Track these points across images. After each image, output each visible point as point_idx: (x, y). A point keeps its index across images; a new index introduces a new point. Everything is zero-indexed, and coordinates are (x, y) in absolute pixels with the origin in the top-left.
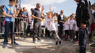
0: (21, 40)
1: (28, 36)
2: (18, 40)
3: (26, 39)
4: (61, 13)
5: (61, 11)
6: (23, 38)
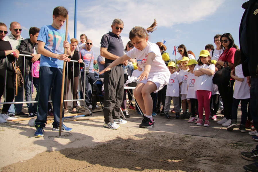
0: (78, 120)
1: (95, 111)
2: (70, 120)
3: (91, 118)
6: (84, 115)
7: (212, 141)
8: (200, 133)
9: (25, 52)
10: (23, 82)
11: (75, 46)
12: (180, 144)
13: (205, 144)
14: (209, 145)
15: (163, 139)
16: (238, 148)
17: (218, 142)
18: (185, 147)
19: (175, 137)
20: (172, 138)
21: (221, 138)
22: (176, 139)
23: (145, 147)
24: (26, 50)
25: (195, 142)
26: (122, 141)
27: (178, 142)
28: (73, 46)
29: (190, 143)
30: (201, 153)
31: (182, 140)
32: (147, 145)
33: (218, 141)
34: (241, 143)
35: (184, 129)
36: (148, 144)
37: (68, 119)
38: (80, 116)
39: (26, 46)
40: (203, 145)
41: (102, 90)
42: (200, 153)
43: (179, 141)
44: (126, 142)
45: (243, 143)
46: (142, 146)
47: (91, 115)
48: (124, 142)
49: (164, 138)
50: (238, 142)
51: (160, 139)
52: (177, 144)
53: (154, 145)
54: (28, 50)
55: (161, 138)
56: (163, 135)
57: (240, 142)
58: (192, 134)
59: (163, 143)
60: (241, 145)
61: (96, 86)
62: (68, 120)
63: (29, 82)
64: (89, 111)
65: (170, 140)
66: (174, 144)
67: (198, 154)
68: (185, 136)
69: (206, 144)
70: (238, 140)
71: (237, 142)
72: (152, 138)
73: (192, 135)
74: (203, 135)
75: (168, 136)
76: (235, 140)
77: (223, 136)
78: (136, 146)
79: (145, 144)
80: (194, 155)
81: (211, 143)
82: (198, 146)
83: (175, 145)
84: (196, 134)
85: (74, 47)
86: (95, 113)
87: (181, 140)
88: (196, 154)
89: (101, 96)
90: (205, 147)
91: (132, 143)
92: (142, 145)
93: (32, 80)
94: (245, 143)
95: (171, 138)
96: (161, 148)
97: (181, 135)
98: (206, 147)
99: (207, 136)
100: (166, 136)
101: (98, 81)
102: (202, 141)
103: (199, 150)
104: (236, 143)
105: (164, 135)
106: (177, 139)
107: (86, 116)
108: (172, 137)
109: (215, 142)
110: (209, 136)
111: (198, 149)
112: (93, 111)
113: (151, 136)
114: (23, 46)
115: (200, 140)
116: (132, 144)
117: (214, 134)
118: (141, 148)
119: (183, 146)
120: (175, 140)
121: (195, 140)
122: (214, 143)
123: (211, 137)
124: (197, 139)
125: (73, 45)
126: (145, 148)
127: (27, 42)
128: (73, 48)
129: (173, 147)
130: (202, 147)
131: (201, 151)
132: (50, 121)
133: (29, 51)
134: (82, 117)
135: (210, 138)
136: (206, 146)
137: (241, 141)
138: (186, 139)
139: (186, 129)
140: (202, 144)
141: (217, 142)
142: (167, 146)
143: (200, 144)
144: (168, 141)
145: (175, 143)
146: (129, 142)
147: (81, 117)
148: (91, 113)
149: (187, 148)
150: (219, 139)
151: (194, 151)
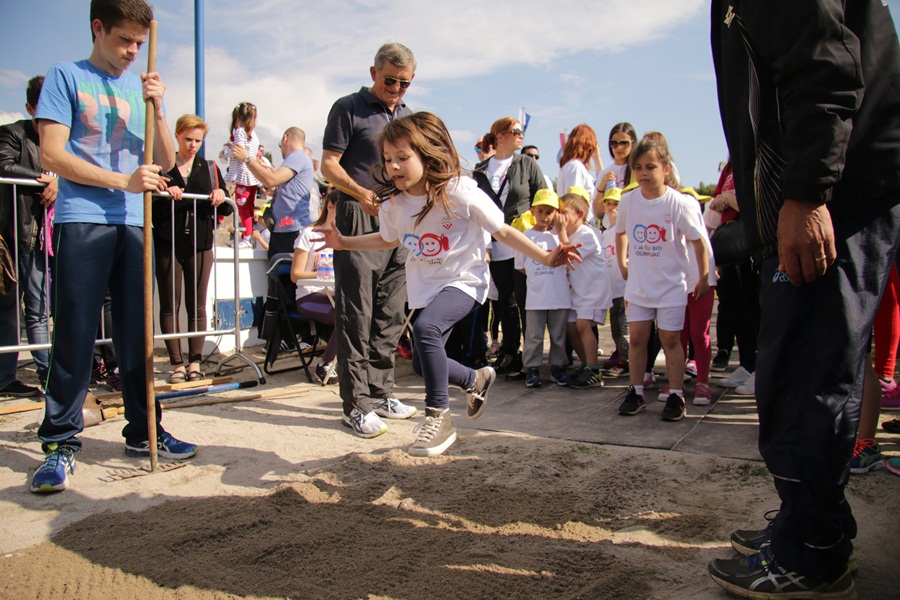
1: (277, 367)
6: (237, 385)
7: (665, 461)
8: (628, 436)
9: (16, 168)
10: (15, 278)
11: (197, 141)
12: (557, 475)
13: (640, 473)
14: (654, 476)
15: (501, 461)
16: (749, 482)
17: (684, 463)
18: (574, 485)
19: (541, 453)
20: (530, 456)
21: (696, 449)
22: (547, 456)
23: (436, 489)
24: (17, 161)
25: (607, 467)
26: (360, 469)
27: (552, 468)
28: (188, 143)
29: (592, 471)
30: (624, 503)
31: (565, 461)
32: (444, 480)
33: (686, 460)
35: (576, 423)
36: (448, 479)
37: (181, 400)
38: (222, 386)
39: (20, 149)
40: (632, 478)
42: (619, 505)
43: (554, 465)
44: (375, 472)
46: (427, 485)
47: (263, 381)
48: (366, 471)
49: (505, 456)
50: (751, 463)
51: (492, 459)
52: (547, 473)
53: (468, 480)
54: (27, 163)
55: (494, 457)
56: (504, 445)
58: (600, 440)
59: (500, 473)
60: (759, 472)
61: (277, 279)
62: (179, 404)
63: (37, 275)
64: (255, 369)
65: (523, 462)
66: (538, 474)
67: (613, 508)
68: (576, 448)
69: (646, 472)
70: (752, 457)
71: (745, 462)
73: (602, 444)
74: (638, 440)
75: (519, 450)
76: (742, 456)
77: (706, 445)
78: (409, 486)
79: (438, 480)
80: (602, 509)
81: (661, 470)
82: (617, 481)
83: (541, 480)
84: (615, 439)
85: (195, 144)
86: (276, 376)
87: (562, 463)
88: (606, 506)
89: (296, 316)
90: (639, 483)
91: (395, 476)
92: (427, 480)
93: (48, 269)
95: (528, 454)
96: (493, 489)
97: (565, 445)
98: (644, 481)
99: (653, 444)
100: (512, 448)
101: (282, 262)
102: (633, 464)
103: (618, 492)
104: (746, 468)
105: (507, 444)
106: (551, 459)
107: (244, 386)
108: (532, 449)
109: (675, 466)
110: (660, 444)
111: (614, 491)
112: (269, 370)
113: (463, 448)
114: (8, 146)
115: (628, 460)
116: (393, 478)
117: (677, 438)
118: (423, 491)
119: (566, 479)
120: (541, 463)
121: (610, 459)
122: (670, 470)
123: (665, 449)
124: (616, 457)
125: (189, 137)
126: (437, 492)
127: (20, 134)
128: (190, 151)
129: (533, 487)
130: (630, 481)
131: (627, 497)
132: (114, 409)
133: (32, 166)
134: (230, 390)
135: (660, 451)
136: (645, 477)
138: (581, 458)
139: (584, 423)
140: (633, 473)
141: (682, 466)
142: (512, 483)
143: (625, 473)
144: (517, 466)
145: (540, 472)
146: (385, 474)
147: (226, 390)
148: (261, 377)
149: (580, 489)
150: (690, 454)
151: (601, 497)
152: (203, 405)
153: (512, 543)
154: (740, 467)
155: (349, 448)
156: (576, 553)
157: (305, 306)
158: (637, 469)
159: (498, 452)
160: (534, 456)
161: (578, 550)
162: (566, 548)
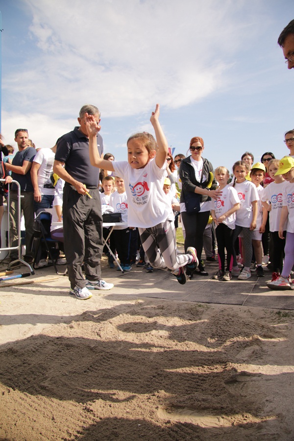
0: (9, 286)
4: (192, 148)
5: (194, 140)
6: (21, 276)
7: (241, 312)
8: (220, 299)
12: (190, 319)
13: (231, 318)
14: (237, 319)
15: (162, 313)
16: (281, 320)
17: (250, 312)
19: (181, 308)
20: (175, 310)
21: (254, 305)
22: (184, 310)
23: (132, 329)
25: (214, 315)
30: (226, 333)
31: (193, 312)
33: (250, 310)
34: (287, 311)
40: (227, 320)
41: (51, 231)
42: (223, 334)
43: (188, 314)
45: (289, 311)
47: (33, 273)
49: (164, 311)
50: (281, 311)
51: (157, 312)
52: (185, 319)
56: (162, 305)
57: (284, 309)
58: (208, 301)
60: (286, 315)
61: (40, 222)
64: (29, 267)
65: (173, 314)
68: (197, 306)
69: (233, 317)
70: (281, 308)
71: (279, 310)
72: (144, 311)
73: (209, 303)
75: (170, 307)
76: (277, 307)
77: (258, 302)
81: (239, 315)
82: (221, 322)
84: (214, 300)
87: (191, 313)
88: (217, 335)
90: (231, 323)
94: (291, 311)
95: (174, 309)
97: (191, 304)
98: (233, 322)
99: (234, 303)
100: (165, 306)
101: (42, 213)
102: (226, 313)
103: (222, 327)
104: (279, 313)
107: (24, 276)
108: (175, 307)
109: (246, 313)
110: (237, 303)
111: (220, 327)
113: (141, 307)
115: (223, 311)
117: (244, 299)
119: (195, 322)
120: (182, 314)
121: (214, 311)
122: (244, 315)
123: (240, 305)
124: (216, 310)
130: (226, 322)
131: (227, 330)
134: (17, 278)
135: (238, 306)
136: (233, 319)
137: (286, 308)
139: (197, 293)
140: (226, 317)
141: (249, 313)
143: (223, 318)
144: (170, 316)
147: (15, 279)
148: (32, 271)
150: (252, 307)
151: (214, 330)
152: (5, 287)
153: (176, 356)
154: (277, 313)
155: (84, 308)
156: (208, 359)
157: (55, 235)
158: (228, 315)
159: (159, 309)
160: (177, 311)
161: (209, 358)
162: (203, 358)
